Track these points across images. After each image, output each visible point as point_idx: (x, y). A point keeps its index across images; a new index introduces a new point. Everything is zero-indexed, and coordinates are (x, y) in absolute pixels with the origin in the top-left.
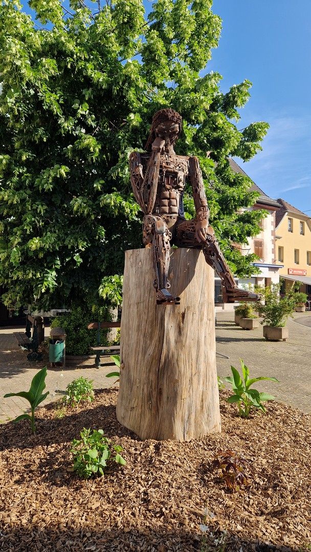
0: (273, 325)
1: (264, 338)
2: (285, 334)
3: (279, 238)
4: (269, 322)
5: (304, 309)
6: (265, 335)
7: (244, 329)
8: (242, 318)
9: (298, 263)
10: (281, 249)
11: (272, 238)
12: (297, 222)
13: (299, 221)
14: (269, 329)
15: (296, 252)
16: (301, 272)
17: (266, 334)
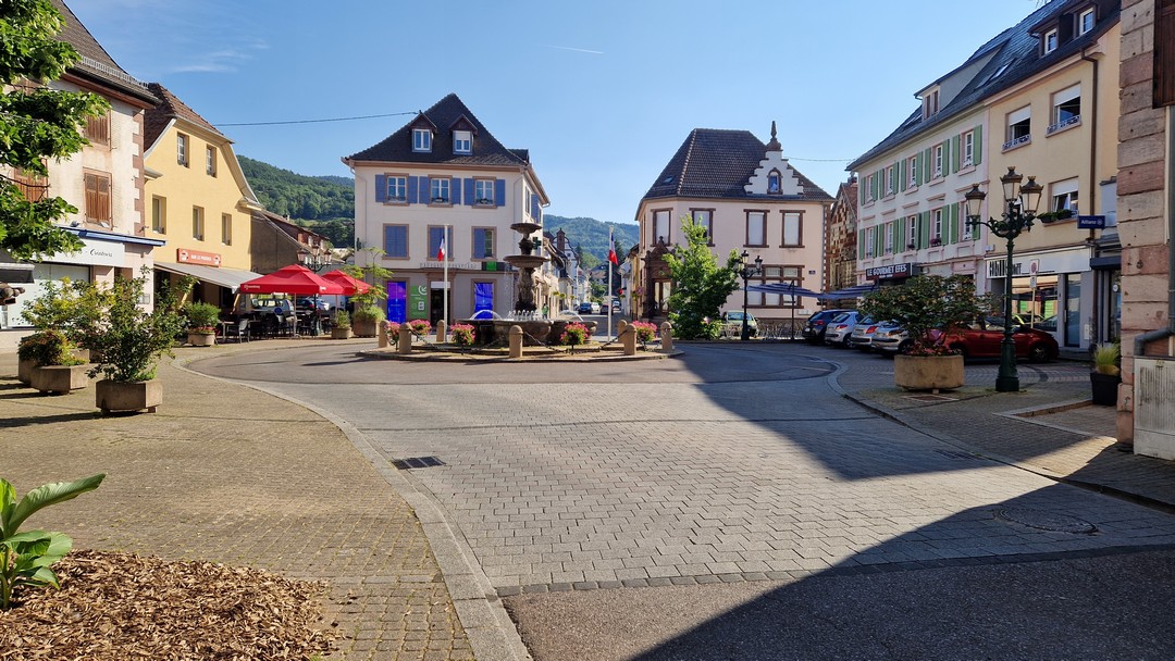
0: (121, 378)
1: (99, 410)
2: (153, 396)
3: (156, 176)
4: (112, 370)
5: (212, 339)
6: (101, 402)
7: (43, 394)
8: (39, 365)
9: (201, 238)
10: (158, 202)
11: (136, 173)
12: (198, 146)
13: (204, 143)
14: (112, 388)
15: (198, 212)
16: (209, 259)
17: (104, 400)
